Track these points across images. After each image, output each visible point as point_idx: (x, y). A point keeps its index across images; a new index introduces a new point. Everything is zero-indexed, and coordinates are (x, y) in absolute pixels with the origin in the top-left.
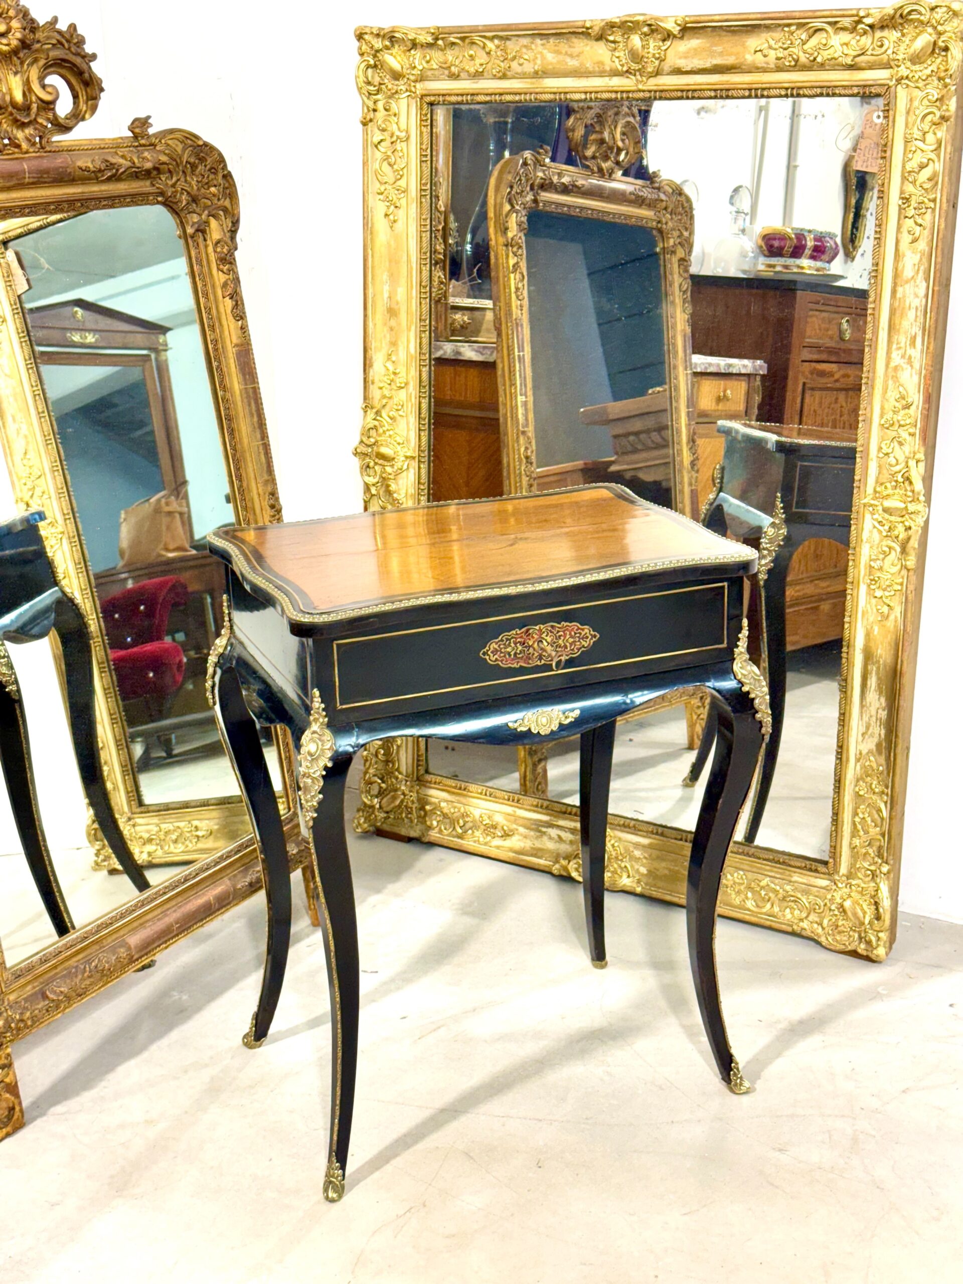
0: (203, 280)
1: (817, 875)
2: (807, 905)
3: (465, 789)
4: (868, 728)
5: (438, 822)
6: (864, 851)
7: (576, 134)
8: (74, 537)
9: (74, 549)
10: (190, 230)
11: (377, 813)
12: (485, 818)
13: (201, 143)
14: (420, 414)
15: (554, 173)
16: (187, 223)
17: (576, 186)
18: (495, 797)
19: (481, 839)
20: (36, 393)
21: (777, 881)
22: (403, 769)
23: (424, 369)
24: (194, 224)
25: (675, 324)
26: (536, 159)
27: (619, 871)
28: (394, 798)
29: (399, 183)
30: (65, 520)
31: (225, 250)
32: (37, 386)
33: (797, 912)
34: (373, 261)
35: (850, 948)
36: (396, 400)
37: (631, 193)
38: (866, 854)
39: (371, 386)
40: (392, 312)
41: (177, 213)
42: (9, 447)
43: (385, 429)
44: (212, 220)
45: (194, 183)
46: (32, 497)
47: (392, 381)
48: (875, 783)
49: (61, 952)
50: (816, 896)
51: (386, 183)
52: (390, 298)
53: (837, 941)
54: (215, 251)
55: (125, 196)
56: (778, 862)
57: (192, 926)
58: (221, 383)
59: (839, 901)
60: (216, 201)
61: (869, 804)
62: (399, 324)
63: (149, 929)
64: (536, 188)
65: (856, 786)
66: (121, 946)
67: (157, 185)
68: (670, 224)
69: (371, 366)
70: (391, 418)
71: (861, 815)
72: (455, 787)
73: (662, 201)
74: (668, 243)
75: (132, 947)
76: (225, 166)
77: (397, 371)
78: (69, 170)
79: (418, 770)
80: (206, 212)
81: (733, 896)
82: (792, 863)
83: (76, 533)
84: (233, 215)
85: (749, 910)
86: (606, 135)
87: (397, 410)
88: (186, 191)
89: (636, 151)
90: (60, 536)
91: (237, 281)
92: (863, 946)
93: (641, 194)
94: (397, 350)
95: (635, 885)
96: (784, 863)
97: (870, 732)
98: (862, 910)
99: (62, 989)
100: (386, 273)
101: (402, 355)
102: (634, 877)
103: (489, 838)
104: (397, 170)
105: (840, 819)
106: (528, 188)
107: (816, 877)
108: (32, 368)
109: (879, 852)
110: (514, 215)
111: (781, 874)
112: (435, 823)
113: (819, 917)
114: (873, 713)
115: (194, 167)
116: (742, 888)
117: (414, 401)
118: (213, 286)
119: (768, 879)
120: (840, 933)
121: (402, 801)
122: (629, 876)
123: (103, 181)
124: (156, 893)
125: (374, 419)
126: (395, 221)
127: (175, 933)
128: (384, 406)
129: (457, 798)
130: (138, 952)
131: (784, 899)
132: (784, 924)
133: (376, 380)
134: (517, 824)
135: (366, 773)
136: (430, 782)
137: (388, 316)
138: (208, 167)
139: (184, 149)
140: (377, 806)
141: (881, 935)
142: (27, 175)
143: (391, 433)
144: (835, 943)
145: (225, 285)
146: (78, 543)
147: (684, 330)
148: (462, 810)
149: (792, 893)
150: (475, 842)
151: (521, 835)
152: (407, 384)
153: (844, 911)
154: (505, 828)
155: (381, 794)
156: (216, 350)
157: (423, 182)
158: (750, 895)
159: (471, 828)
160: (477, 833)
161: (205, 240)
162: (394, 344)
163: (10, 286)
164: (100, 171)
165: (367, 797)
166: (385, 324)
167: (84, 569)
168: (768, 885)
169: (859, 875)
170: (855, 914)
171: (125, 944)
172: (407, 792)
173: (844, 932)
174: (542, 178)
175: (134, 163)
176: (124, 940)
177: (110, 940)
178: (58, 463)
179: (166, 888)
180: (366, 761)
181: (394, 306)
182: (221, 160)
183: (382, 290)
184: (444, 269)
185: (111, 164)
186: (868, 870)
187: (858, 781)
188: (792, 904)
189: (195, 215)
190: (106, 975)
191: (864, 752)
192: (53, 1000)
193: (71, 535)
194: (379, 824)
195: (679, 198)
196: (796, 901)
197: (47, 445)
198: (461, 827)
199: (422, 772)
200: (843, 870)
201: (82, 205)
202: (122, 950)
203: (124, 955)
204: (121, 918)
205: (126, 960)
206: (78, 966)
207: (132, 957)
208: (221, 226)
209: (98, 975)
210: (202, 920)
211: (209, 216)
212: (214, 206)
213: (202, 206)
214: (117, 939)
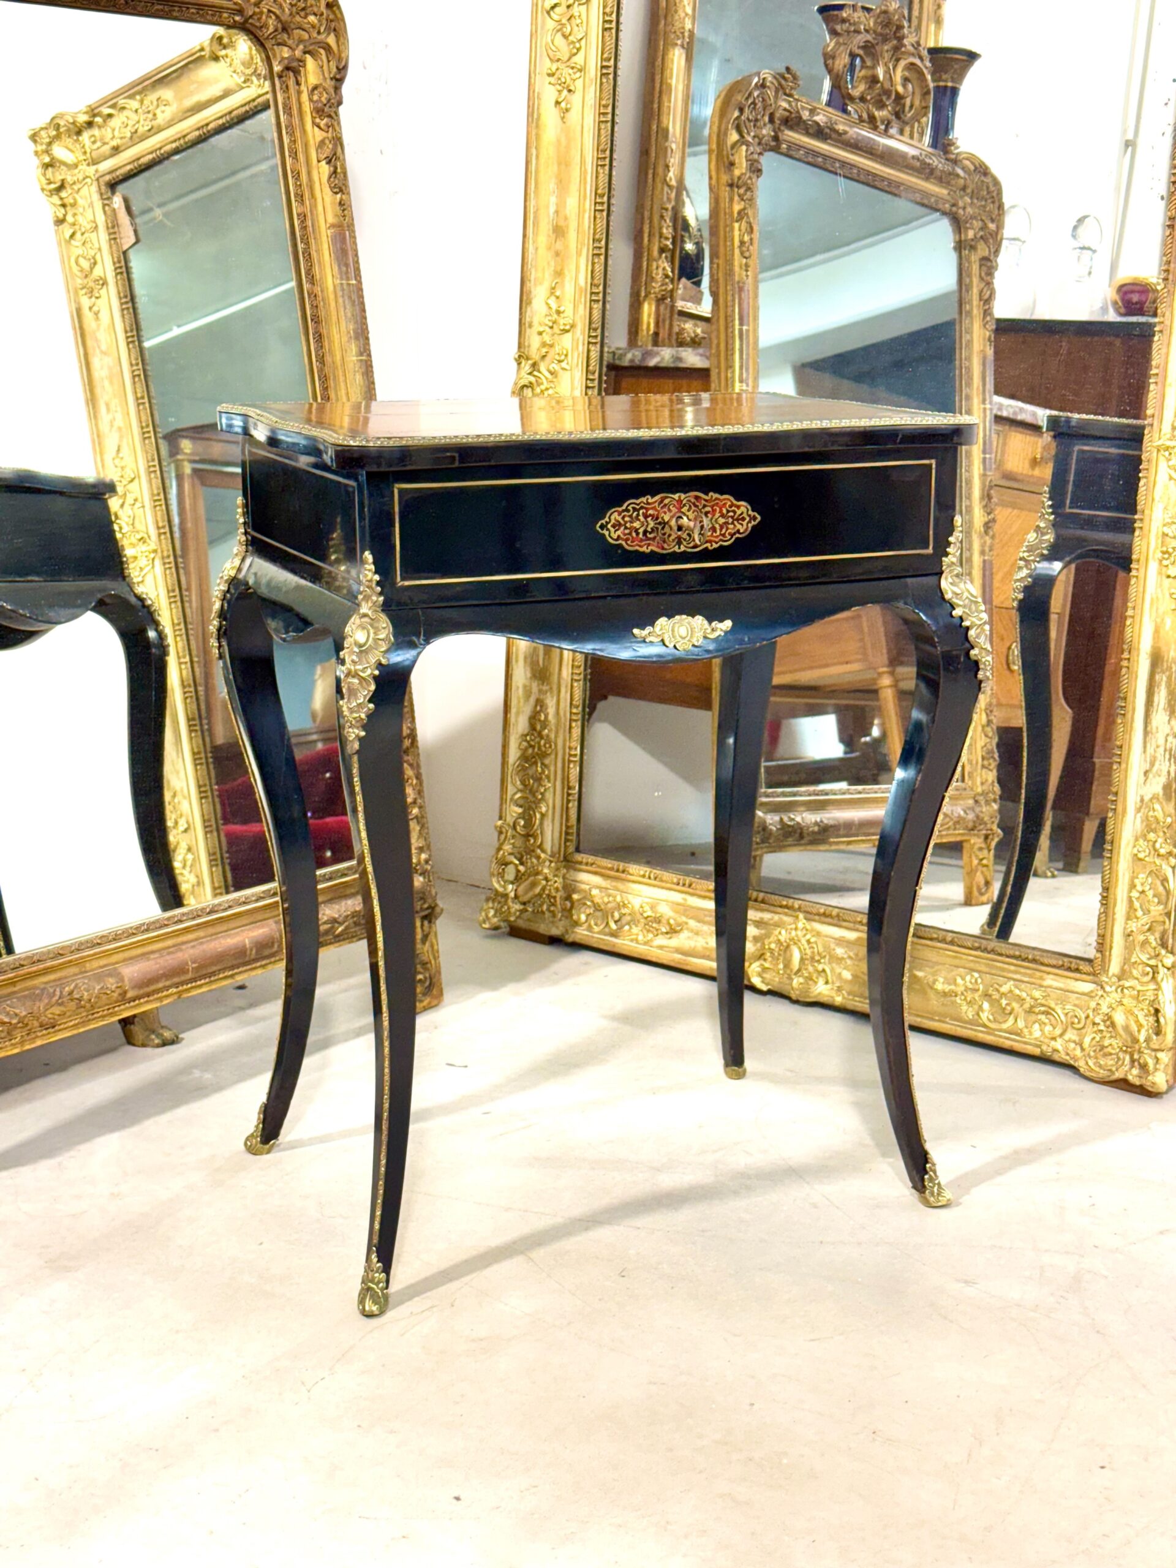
0: (291, 134)
1: (1078, 975)
2: (1063, 1018)
3: (623, 872)
4: (1152, 764)
5: (588, 916)
6: (1142, 938)
7: (837, 62)
8: (168, 557)
9: (168, 572)
10: (277, 68)
11: (510, 904)
12: (647, 908)
14: (588, 366)
15: (803, 108)
16: (275, 56)
17: (836, 132)
18: (662, 881)
19: (640, 938)
20: (136, 373)
21: (1023, 986)
22: (548, 846)
23: (595, 306)
24: (283, 59)
25: (970, 342)
26: (780, 84)
27: (814, 976)
28: (534, 885)
29: (575, 59)
30: (160, 535)
31: (324, 100)
32: (137, 364)
33: (1048, 1028)
34: (537, 164)
35: (1118, 1075)
36: (557, 349)
37: (913, 157)
38: (1145, 942)
39: (528, 330)
40: (559, 231)
41: (262, 45)
42: (100, 444)
43: (543, 387)
44: (309, 59)
46: (122, 506)
47: (554, 322)
48: (1160, 840)
49: (23, 966)
50: (1075, 1005)
51: (558, 60)
52: (557, 212)
53: (1100, 1066)
54: (311, 100)
56: (1025, 959)
57: (217, 972)
58: (309, 272)
59: (1104, 1009)
60: (315, 35)
61: (1151, 872)
62: (567, 247)
63: (151, 963)
64: (777, 122)
65: (1134, 846)
66: (110, 975)
67: (235, 1)
68: (969, 210)
69: (529, 303)
70: (552, 373)
71: (1139, 888)
72: (611, 869)
73: (958, 176)
74: (966, 235)
75: (126, 979)
77: (562, 309)
79: (566, 847)
80: (301, 47)
81: (964, 1008)
82: (1046, 961)
83: (171, 553)
84: (340, 59)
85: (984, 1026)
86: (880, 72)
87: (560, 361)
88: (274, 14)
89: (924, 104)
90: (152, 555)
91: (338, 141)
92: (1135, 1071)
93: (928, 160)
94: (563, 282)
95: (833, 994)
96: (1034, 961)
97: (1155, 769)
98: (1137, 1021)
99: (17, 1011)
100: (553, 181)
101: (568, 290)
102: (833, 983)
103: (650, 936)
104: (573, 42)
105: (1111, 896)
106: (766, 119)
107: (1077, 980)
108: (133, 342)
109: (1162, 939)
110: (744, 148)
111: (1031, 976)
112: (583, 917)
113: (1079, 1035)
114: (1161, 742)
116: (976, 996)
117: (582, 349)
118: (306, 145)
119: (1012, 982)
120: (1105, 1055)
121: (543, 889)
122: (827, 983)
125: (530, 374)
126: (567, 110)
127: (190, 975)
128: (544, 357)
129: (614, 884)
130: (133, 988)
131: (1030, 1011)
132: (1030, 1044)
133: (535, 323)
134: (687, 916)
135: (499, 849)
136: (581, 863)
137: (553, 236)
140: (512, 895)
141: (1160, 1055)
143: (551, 392)
144: (1097, 1069)
145: (322, 142)
146: (173, 565)
147: (983, 351)
148: (619, 899)
149: (1043, 1002)
150: (632, 940)
151: (692, 931)
152: (573, 326)
153: (1113, 1025)
154: (672, 922)
155: (518, 878)
156: (304, 228)
157: (605, 56)
158: (986, 1006)
159: (628, 923)
160: (635, 930)
161: (298, 83)
162: (559, 274)
163: (115, 239)
165: (499, 882)
166: (549, 248)
167: (178, 598)
168: (1011, 991)
169: (1135, 972)
170: (1127, 1028)
171: (115, 974)
172: (550, 877)
173: (1111, 1054)
174: (785, 109)
176: (116, 970)
177: (95, 964)
178: (156, 463)
179: (183, 914)
180: (501, 833)
181: (562, 223)
183: (547, 200)
184: (672, 262)
186: (1148, 965)
187: (1137, 840)
188: (1043, 1017)
189: (286, 49)
191: (1147, 799)
193: (165, 554)
194: (512, 919)
195: (983, 178)
196: (1047, 1013)
197: (145, 438)
198: (616, 922)
199: (571, 849)
200: (1114, 968)
202: (111, 980)
203: (113, 987)
204: (114, 939)
205: (115, 995)
206: (44, 989)
207: (125, 992)
208: (322, 67)
209: (72, 1005)
210: (232, 968)
211: (305, 53)
212: (312, 41)
213: (296, 38)
214: (105, 966)
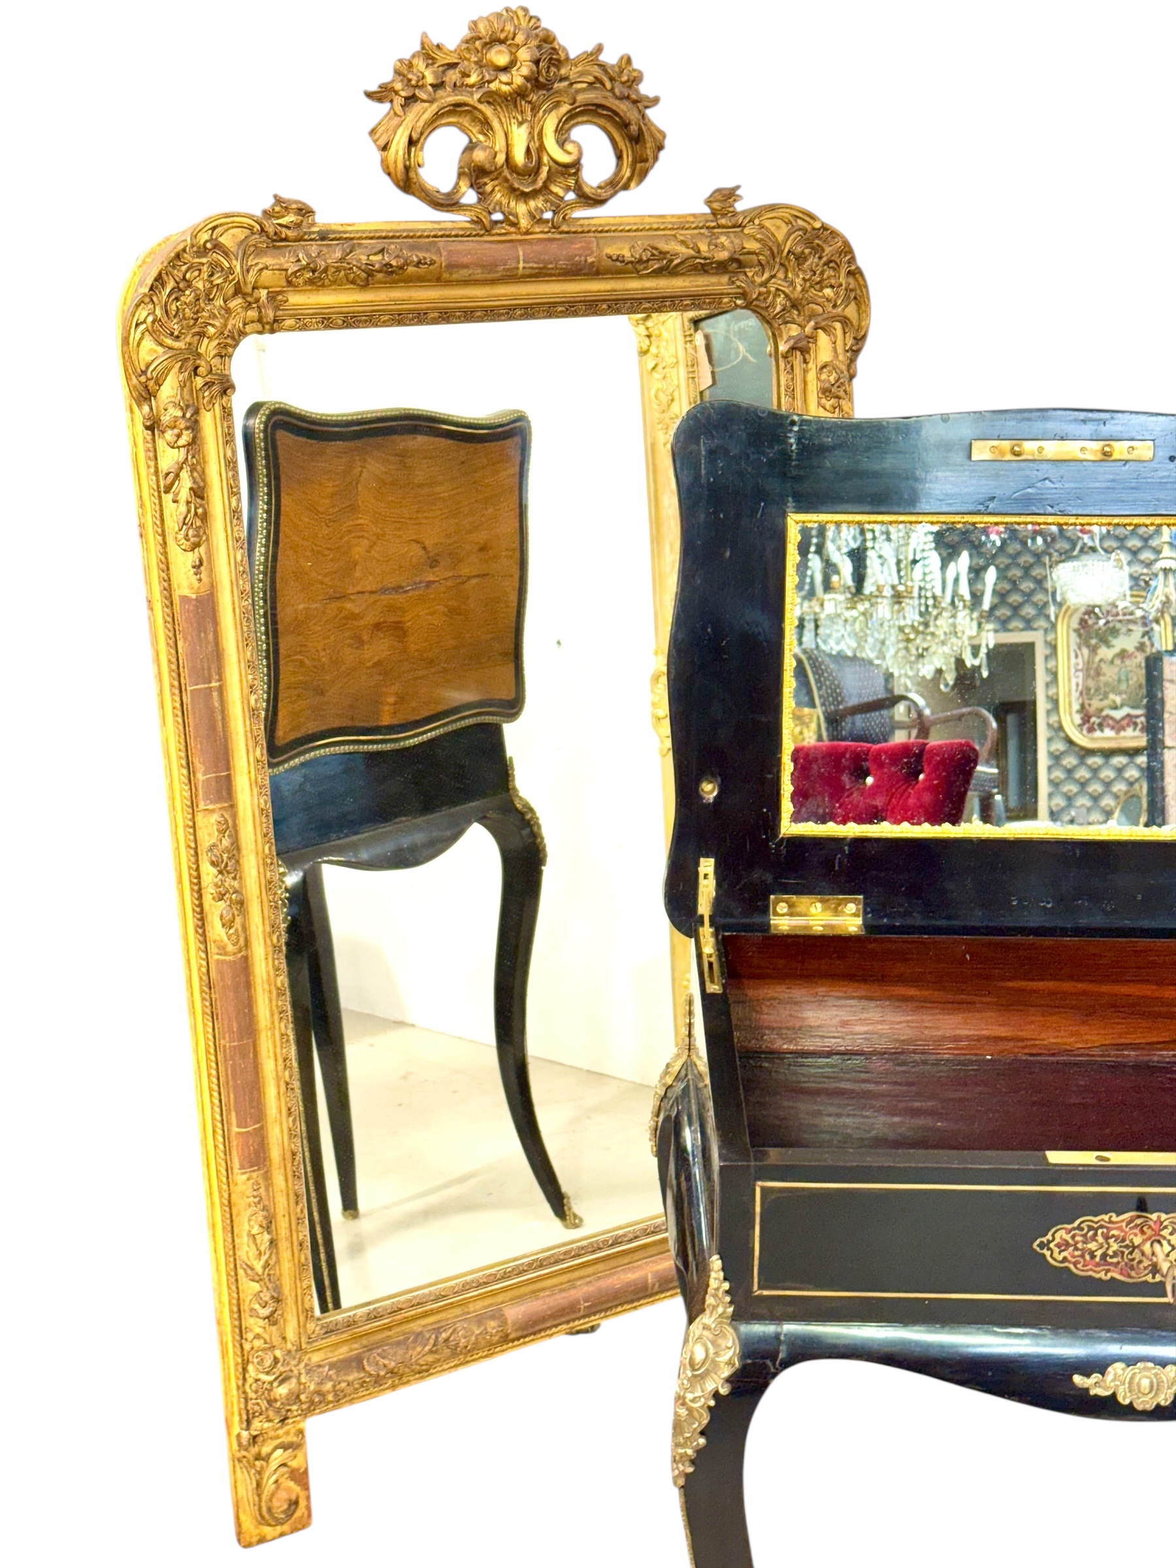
10: (783, 348)
13: (817, 225)
16: (781, 336)
24: (790, 338)
31: (834, 377)
41: (768, 322)
44: (821, 334)
45: (798, 281)
49: (401, 1309)
54: (818, 379)
55: (681, 297)
57: (616, 1306)
60: (830, 309)
63: (540, 1302)
66: (493, 1317)
67: (738, 283)
75: (509, 1322)
76: (852, 260)
78: (590, 260)
80: (812, 323)
84: (860, 327)
88: (784, 292)
99: (386, 1362)
115: (800, 259)
123: (648, 276)
124: (565, 1253)
127: (582, 1313)
130: (516, 1330)
138: (825, 259)
139: (789, 234)
142: (521, 265)
161: (805, 362)
163: (694, 378)
164: (640, 261)
171: (498, 1315)
175: (699, 251)
176: (501, 1310)
177: (480, 1304)
179: (583, 1248)
182: (847, 250)
185: (661, 253)
189: (794, 326)
190: (461, 1353)
192: (370, 1375)
201: (609, 307)
202: (493, 1323)
203: (494, 1331)
204: (503, 1278)
205: (496, 1339)
206: (420, 1333)
207: (507, 1335)
208: (835, 343)
209: (447, 1351)
210: (632, 1301)
211: (816, 329)
212: (825, 316)
213: (807, 313)
214: (489, 1306)
